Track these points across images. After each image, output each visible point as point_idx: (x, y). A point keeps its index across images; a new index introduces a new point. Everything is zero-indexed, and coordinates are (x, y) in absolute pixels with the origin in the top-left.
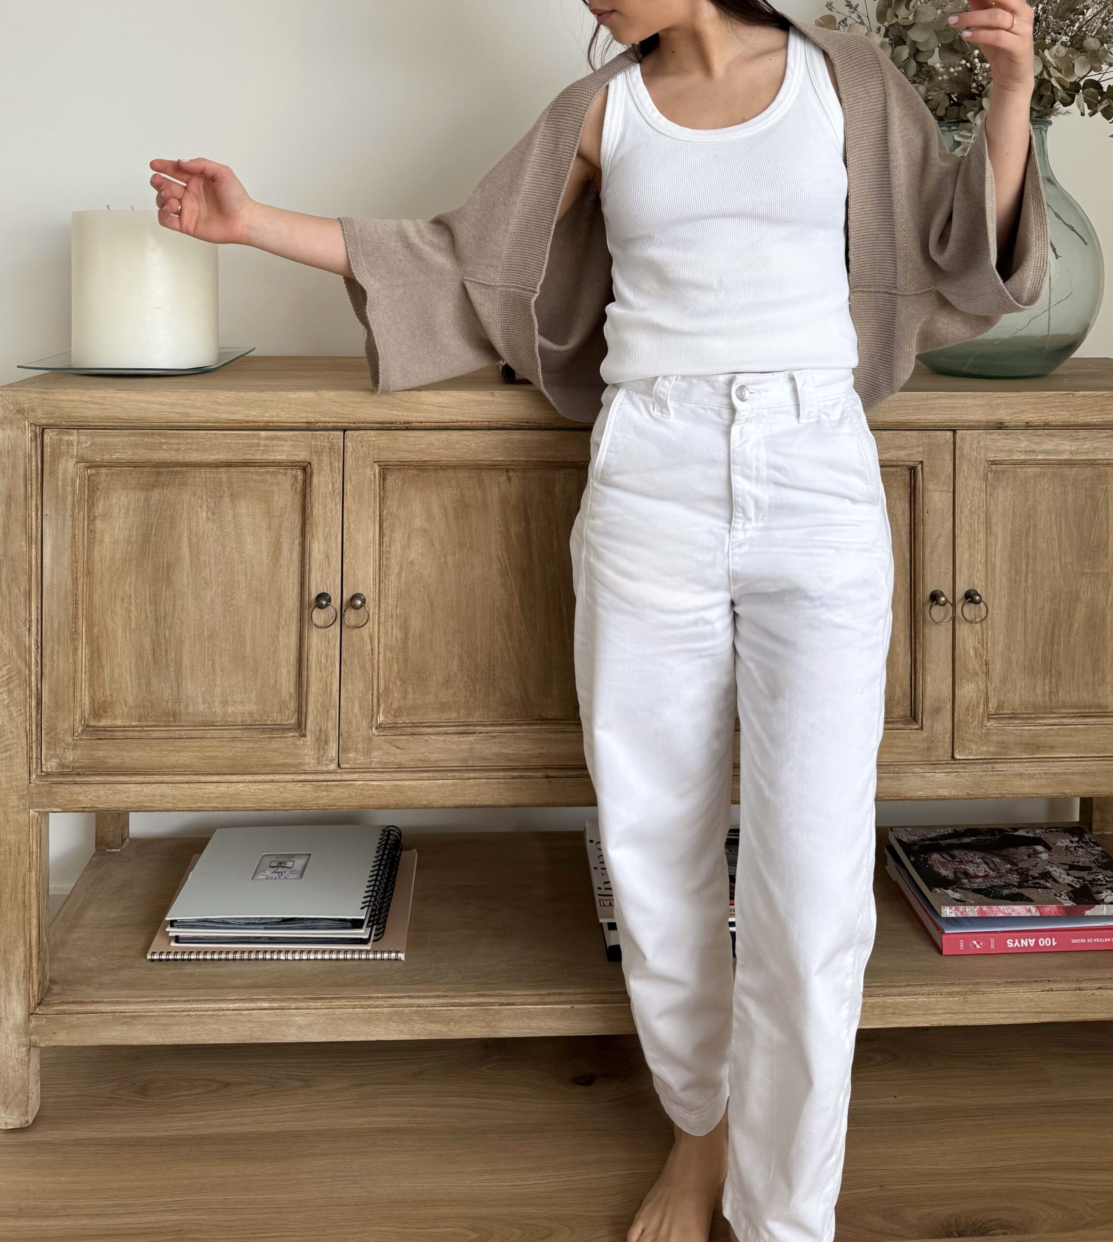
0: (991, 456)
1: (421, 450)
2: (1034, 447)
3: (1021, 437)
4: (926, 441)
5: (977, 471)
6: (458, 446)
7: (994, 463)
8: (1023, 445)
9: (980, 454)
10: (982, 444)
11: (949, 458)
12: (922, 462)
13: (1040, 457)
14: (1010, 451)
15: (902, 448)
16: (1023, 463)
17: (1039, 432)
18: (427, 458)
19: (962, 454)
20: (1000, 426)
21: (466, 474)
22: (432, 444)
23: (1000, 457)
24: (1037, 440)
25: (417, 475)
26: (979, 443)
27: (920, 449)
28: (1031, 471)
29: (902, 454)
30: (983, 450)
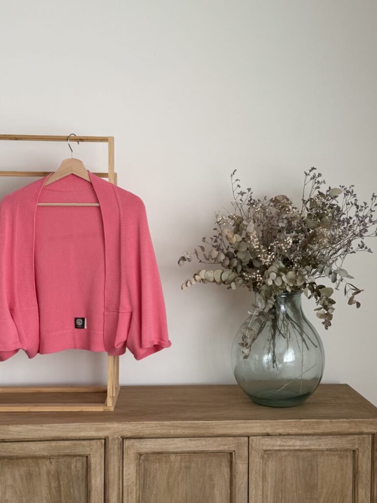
0: (265, 448)
1: (10, 451)
2: (283, 444)
3: (278, 439)
4: (236, 441)
5: (259, 454)
6: (26, 449)
7: (266, 450)
8: (279, 443)
9: (260, 447)
10: (261, 442)
11: (246, 449)
12: (234, 451)
13: (286, 448)
14: (273, 446)
15: (225, 445)
16: (279, 450)
17: (286, 437)
18: (12, 455)
19: (252, 447)
20: (268, 435)
21: (31, 461)
22: (15, 449)
23: (269, 448)
24: (285, 440)
25: (9, 462)
26: (259, 442)
27: (234, 445)
28: (283, 453)
29: (226, 448)
30: (261, 446)
